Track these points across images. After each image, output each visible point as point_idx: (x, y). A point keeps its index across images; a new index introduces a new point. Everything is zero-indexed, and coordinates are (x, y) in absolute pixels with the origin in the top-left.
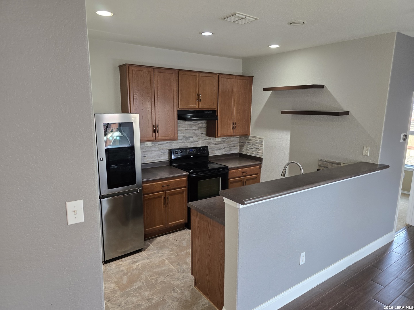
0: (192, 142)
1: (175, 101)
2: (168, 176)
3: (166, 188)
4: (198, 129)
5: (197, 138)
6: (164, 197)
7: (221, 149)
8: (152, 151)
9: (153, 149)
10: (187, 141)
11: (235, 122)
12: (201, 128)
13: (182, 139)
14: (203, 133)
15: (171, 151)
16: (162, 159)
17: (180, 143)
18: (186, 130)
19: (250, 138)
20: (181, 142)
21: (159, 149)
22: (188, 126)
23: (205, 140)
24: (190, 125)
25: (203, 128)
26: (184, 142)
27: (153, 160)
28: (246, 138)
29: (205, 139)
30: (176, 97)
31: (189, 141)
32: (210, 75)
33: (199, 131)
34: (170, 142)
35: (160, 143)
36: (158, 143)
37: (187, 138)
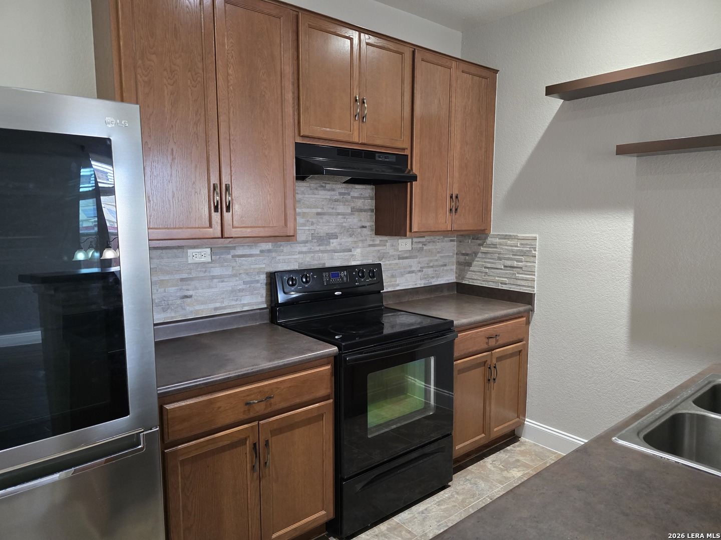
0: (335, 251)
1: (289, 110)
2: (266, 365)
3: (260, 409)
4: (352, 213)
5: (350, 239)
6: (255, 444)
7: (413, 272)
8: (213, 277)
9: (217, 271)
10: (322, 248)
11: (455, 192)
12: (361, 210)
13: (307, 242)
14: (365, 227)
15: (273, 279)
16: (244, 305)
17: (300, 253)
18: (318, 214)
19: (490, 240)
20: (304, 249)
21: (234, 271)
22: (323, 203)
23: (370, 246)
24: (330, 200)
25: (365, 211)
26: (314, 252)
27: (216, 309)
28: (479, 242)
29: (371, 243)
31: (328, 248)
33: (356, 221)
34: (269, 251)
35: (240, 251)
36: (233, 252)
37: (323, 239)
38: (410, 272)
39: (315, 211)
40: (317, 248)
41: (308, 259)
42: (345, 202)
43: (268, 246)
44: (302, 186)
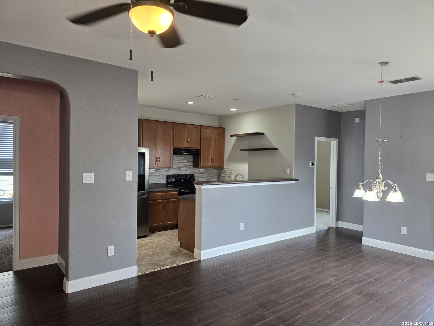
0: (183, 171)
1: (172, 142)
2: (165, 190)
3: (164, 198)
4: (187, 162)
5: (187, 168)
6: (163, 204)
7: (204, 177)
8: (155, 175)
9: (156, 174)
10: (179, 170)
11: (213, 157)
12: (189, 161)
13: (176, 169)
14: (191, 165)
15: (168, 177)
16: (161, 182)
18: (178, 162)
19: (224, 169)
20: (175, 170)
21: (159, 174)
22: (180, 160)
24: (182, 159)
25: (191, 161)
27: (155, 182)
28: (222, 170)
29: (192, 169)
30: (172, 139)
31: (181, 170)
32: (195, 126)
33: (188, 164)
34: (167, 170)
35: (161, 170)
36: (159, 170)
37: (180, 168)
38: (203, 177)
39: (178, 161)
40: (178, 170)
41: (176, 173)
42: (185, 159)
43: (166, 169)
44: (175, 156)
